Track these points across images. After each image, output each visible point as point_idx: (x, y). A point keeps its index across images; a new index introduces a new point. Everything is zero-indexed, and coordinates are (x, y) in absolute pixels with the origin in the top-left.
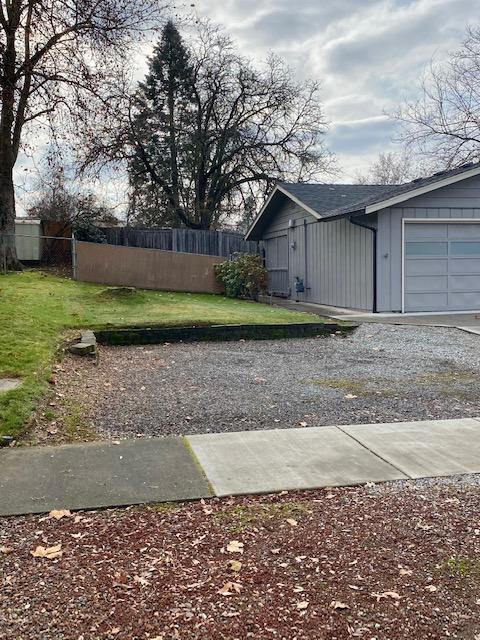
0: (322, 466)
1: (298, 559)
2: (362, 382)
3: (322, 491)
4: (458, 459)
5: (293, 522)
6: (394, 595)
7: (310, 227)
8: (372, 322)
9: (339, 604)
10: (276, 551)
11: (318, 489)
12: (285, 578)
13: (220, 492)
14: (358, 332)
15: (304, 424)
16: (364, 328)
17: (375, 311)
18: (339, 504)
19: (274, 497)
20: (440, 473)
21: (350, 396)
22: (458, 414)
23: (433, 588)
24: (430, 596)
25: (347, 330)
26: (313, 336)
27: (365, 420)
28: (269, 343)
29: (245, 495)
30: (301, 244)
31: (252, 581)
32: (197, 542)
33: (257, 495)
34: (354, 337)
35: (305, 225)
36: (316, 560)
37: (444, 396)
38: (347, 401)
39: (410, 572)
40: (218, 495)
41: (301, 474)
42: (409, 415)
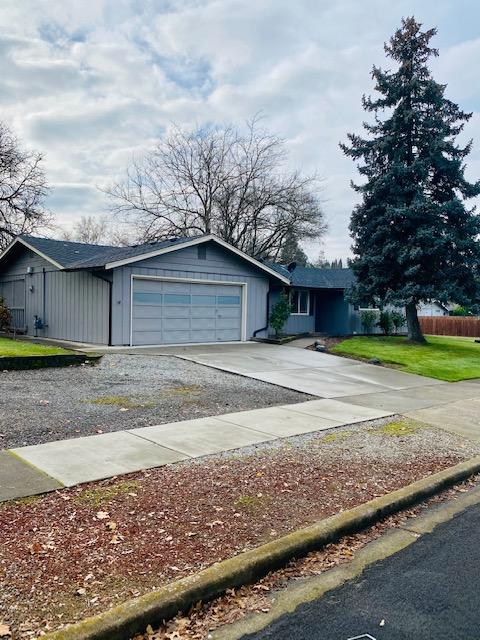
0: (130, 457)
1: (150, 515)
2: (127, 399)
3: (139, 473)
4: (214, 443)
5: (134, 495)
6: (220, 522)
7: (48, 275)
8: (111, 353)
9: (190, 534)
10: (132, 512)
11: (138, 472)
12: (149, 527)
13: (69, 484)
14: (103, 361)
15: (100, 431)
16: (107, 358)
17: (110, 345)
18: (157, 479)
19: (110, 481)
20: (208, 453)
21: (123, 409)
22: (200, 415)
23: (238, 515)
24: (239, 520)
25: (95, 360)
26: (67, 365)
27: (142, 425)
28: (31, 372)
29: (88, 483)
30: (39, 287)
31: (128, 532)
32: (71, 518)
33: (96, 482)
34: (101, 365)
35: (44, 273)
36: (162, 513)
37: (187, 404)
38: (122, 412)
39: (221, 509)
40: (68, 486)
41: (119, 464)
42: (169, 418)
